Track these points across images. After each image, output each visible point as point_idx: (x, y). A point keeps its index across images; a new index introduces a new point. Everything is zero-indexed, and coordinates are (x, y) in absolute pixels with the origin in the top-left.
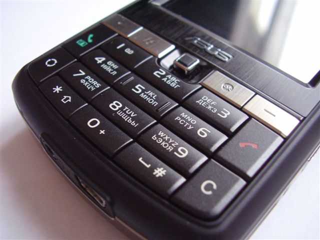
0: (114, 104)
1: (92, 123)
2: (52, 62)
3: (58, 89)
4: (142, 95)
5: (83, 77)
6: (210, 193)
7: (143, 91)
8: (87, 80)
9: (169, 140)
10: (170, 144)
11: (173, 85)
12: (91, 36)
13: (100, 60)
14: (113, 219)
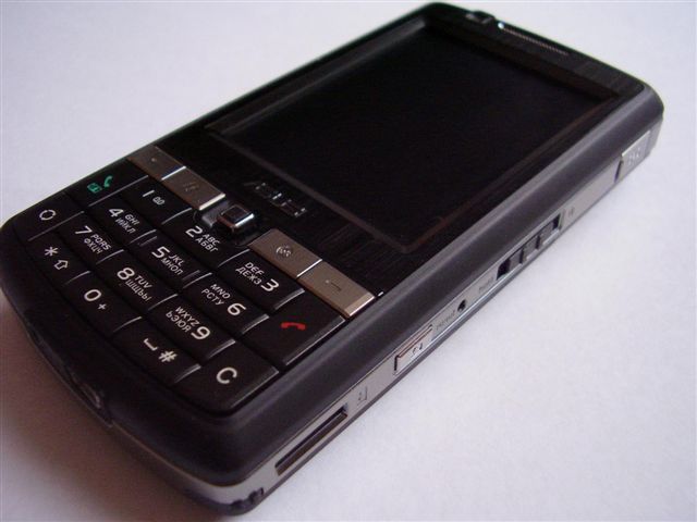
0: (124, 271)
1: (91, 296)
2: (49, 214)
3: (52, 251)
4: (164, 261)
5: (88, 235)
6: (227, 382)
7: (167, 255)
8: (93, 240)
9: (188, 318)
10: (188, 323)
11: (210, 247)
12: (110, 178)
13: (115, 213)
14: (110, 426)
